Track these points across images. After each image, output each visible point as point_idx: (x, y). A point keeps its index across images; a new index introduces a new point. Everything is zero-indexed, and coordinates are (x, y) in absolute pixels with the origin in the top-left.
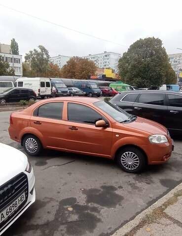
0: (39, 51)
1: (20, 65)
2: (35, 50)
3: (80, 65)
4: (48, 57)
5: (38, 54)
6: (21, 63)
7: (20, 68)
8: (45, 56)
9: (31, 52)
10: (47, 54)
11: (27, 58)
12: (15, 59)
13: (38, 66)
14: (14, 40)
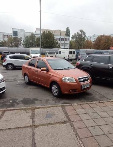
0: (80, 33)
1: (68, 42)
2: (78, 33)
3: (104, 40)
4: (85, 36)
5: (80, 35)
6: (69, 41)
7: (68, 44)
8: (83, 36)
9: (75, 34)
10: (84, 35)
11: (73, 38)
12: (66, 39)
13: (79, 42)
14: (68, 28)
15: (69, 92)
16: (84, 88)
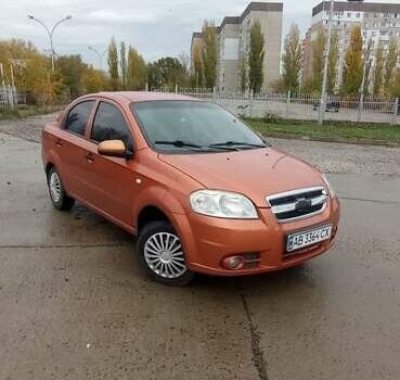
15: (222, 264)
16: (296, 247)
